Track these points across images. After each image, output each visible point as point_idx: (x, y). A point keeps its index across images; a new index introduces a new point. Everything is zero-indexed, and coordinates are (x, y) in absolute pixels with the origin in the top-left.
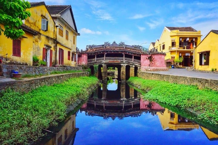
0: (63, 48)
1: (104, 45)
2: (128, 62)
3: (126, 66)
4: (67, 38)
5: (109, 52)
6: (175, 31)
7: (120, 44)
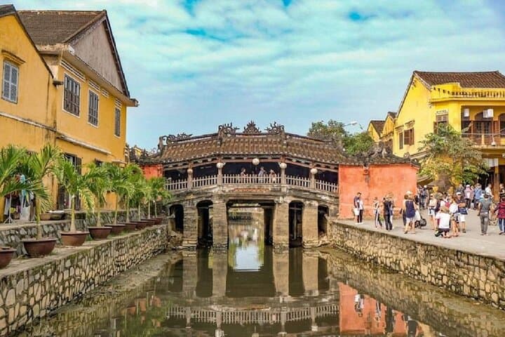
0: (78, 153)
1: (216, 135)
2: (295, 190)
3: (291, 204)
4: (93, 119)
5: (233, 160)
6: (449, 87)
7: (268, 129)
